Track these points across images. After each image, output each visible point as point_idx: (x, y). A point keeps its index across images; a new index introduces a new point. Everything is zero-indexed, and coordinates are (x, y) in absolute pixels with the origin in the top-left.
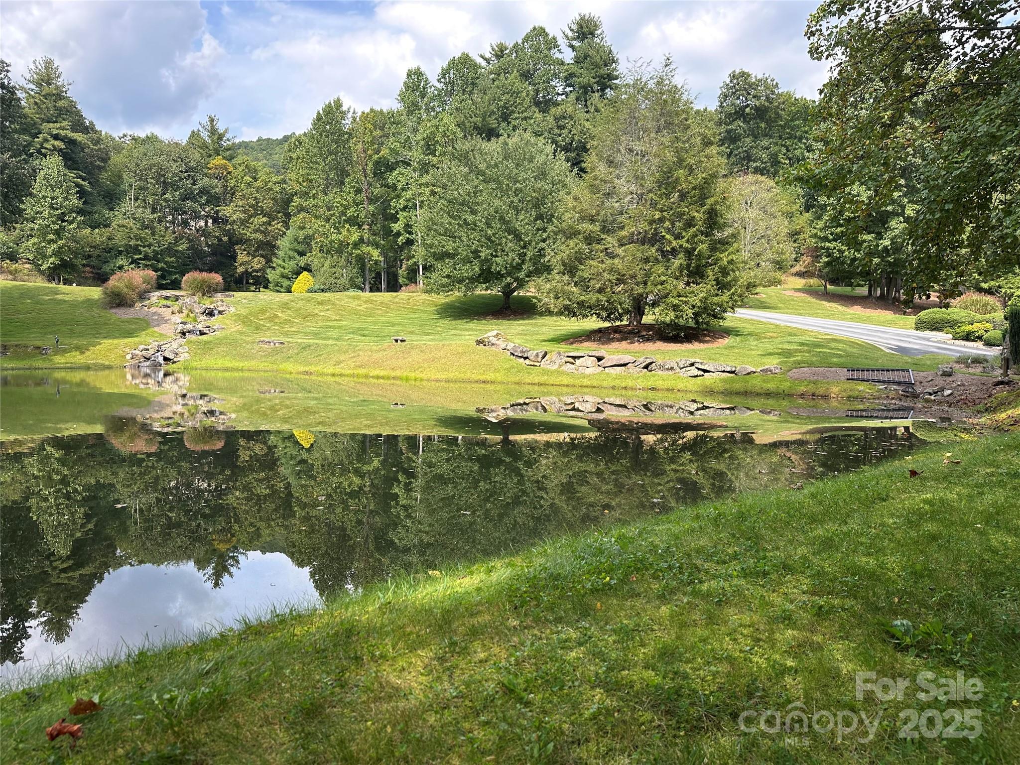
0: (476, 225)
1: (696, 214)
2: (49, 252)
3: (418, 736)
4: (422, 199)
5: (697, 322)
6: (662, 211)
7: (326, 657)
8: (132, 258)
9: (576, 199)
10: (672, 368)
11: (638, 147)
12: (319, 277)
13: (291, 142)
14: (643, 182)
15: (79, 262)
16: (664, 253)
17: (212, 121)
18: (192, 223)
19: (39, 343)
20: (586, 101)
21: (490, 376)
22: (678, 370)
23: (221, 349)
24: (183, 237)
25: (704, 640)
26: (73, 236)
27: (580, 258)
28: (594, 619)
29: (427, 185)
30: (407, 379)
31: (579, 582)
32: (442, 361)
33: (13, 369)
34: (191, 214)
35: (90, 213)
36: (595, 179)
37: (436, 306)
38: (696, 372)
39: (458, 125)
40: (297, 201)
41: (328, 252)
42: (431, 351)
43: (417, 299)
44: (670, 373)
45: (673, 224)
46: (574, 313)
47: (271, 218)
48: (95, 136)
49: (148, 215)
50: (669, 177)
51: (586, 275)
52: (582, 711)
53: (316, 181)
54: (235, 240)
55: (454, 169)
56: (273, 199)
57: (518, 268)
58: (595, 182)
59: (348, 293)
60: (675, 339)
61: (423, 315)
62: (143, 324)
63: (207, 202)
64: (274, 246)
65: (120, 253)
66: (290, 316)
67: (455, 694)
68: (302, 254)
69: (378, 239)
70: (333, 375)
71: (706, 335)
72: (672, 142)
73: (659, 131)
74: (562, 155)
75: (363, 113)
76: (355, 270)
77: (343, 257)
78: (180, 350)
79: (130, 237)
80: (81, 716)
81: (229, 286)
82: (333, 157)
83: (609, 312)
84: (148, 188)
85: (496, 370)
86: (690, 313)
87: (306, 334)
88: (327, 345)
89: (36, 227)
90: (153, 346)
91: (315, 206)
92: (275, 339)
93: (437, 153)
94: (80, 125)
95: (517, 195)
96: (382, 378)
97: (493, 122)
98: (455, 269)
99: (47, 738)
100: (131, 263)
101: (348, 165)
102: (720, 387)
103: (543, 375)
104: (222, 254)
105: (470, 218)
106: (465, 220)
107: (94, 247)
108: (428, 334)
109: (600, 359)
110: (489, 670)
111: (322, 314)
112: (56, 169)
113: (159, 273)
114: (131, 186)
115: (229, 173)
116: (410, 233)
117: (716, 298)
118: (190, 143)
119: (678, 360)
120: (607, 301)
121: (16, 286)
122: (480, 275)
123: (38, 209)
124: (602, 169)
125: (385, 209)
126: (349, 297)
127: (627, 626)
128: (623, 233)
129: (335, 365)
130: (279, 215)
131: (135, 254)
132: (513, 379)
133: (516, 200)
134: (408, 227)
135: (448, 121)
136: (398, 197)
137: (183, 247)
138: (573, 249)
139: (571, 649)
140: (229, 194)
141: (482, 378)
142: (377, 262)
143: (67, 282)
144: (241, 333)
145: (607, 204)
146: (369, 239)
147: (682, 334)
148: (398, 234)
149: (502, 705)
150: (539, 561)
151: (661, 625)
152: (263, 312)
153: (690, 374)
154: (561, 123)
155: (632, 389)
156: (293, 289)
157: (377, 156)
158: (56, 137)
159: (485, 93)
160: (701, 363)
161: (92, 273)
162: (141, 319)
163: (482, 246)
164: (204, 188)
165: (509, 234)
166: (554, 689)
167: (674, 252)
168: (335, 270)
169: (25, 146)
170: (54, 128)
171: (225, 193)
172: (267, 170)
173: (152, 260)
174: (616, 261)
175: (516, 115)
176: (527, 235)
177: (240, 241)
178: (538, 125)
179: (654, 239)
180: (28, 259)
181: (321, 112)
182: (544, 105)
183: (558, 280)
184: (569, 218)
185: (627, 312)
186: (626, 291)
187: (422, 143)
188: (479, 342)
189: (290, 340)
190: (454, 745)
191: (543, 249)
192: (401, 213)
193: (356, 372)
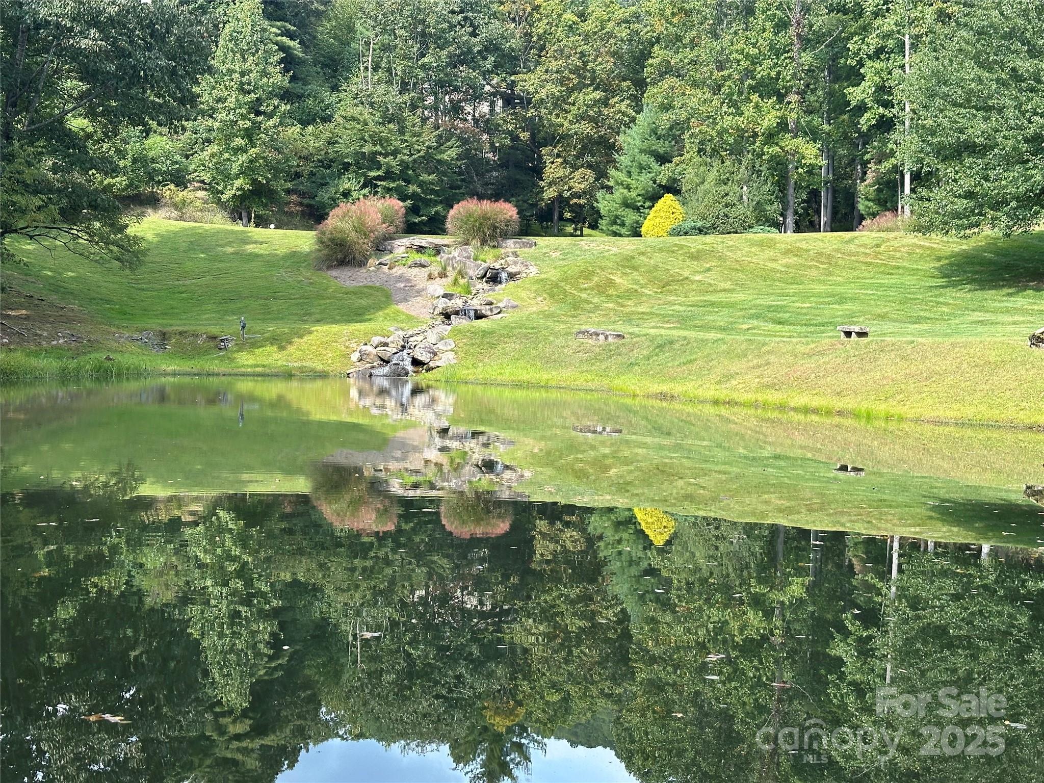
2: (235, 168)
4: (915, 31)
8: (366, 176)
12: (694, 203)
15: (281, 185)
18: (469, 109)
19: (214, 330)
23: (512, 346)
24: (452, 135)
26: (272, 139)
30: (869, 417)
32: (949, 380)
33: (174, 374)
34: (466, 92)
35: (300, 97)
37: (939, 259)
40: (659, 53)
41: (715, 152)
42: (924, 358)
43: (896, 244)
47: (609, 90)
49: (394, 97)
53: (699, 12)
54: (543, 137)
56: (614, 54)
59: (749, 236)
61: (909, 280)
62: (381, 298)
63: (496, 66)
64: (613, 146)
65: (346, 166)
66: (636, 282)
68: (663, 159)
69: (817, 121)
70: (716, 402)
76: (766, 188)
77: (745, 162)
78: (440, 346)
79: (363, 139)
81: (528, 225)
84: (396, 47)
87: (665, 318)
88: (704, 342)
89: (217, 125)
90: (395, 340)
91: (694, 62)
92: (610, 329)
96: (816, 411)
98: (986, 179)
100: (364, 186)
104: (518, 166)
105: (1025, 65)
106: (1014, 70)
107: (306, 158)
108: (918, 320)
111: (698, 278)
112: (249, 21)
113: (409, 203)
114: (367, 44)
115: (537, 8)
116: (887, 105)
121: (186, 230)
123: (220, 94)
125: (835, 58)
126: (753, 244)
129: (719, 382)
130: (624, 84)
131: (371, 169)
134: (883, 94)
136: (865, 29)
137: (450, 154)
142: (811, 170)
143: (262, 222)
144: (548, 316)
146: (798, 122)
148: (862, 108)
152: (587, 275)
156: (643, 230)
161: (301, 204)
162: (378, 289)
164: (491, 42)
168: (726, 188)
171: (526, 50)
173: (397, 180)
177: (551, 140)
180: (203, 182)
189: (636, 330)
192: (869, 63)
193: (761, 397)
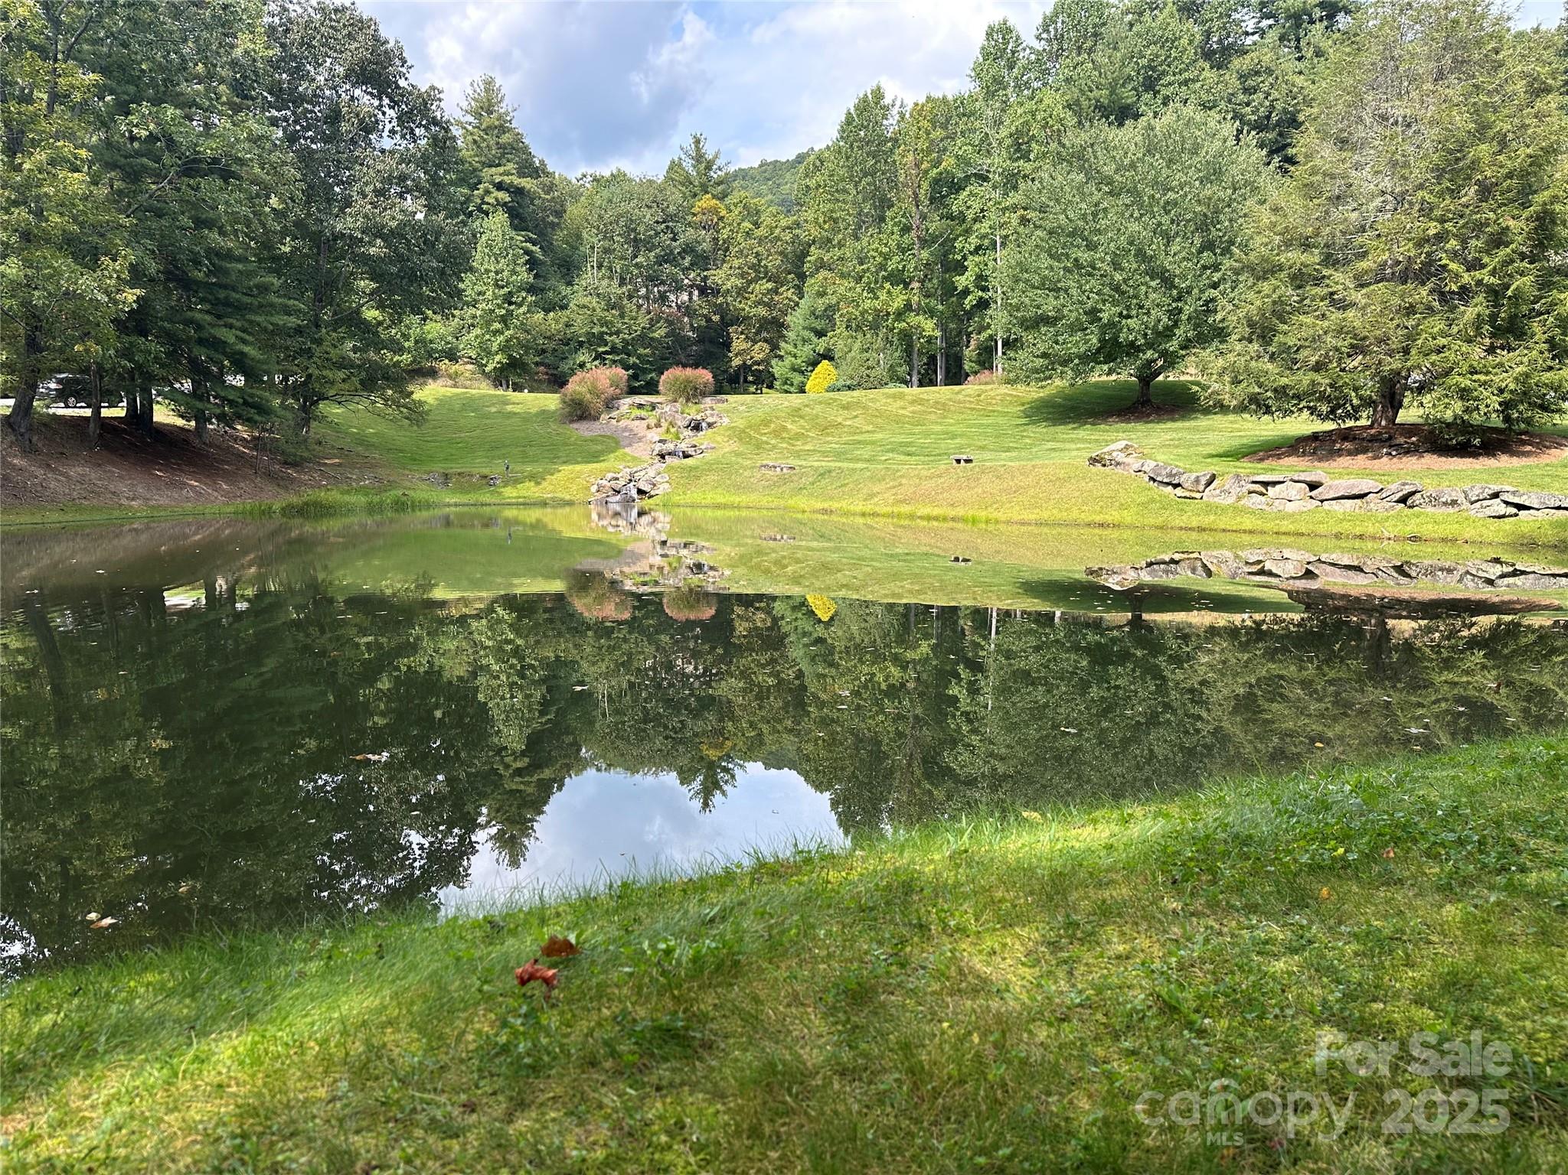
0: (1094, 268)
1: (1511, 223)
2: (495, 347)
3: (1023, 1055)
4: (1004, 233)
5: (1507, 419)
6: (1442, 221)
7: (876, 920)
8: (596, 352)
9: (1276, 210)
10: (1454, 503)
11: (1399, 110)
12: (844, 367)
13: (808, 163)
14: (1406, 172)
15: (531, 359)
16: (1443, 296)
17: (697, 142)
18: (672, 297)
20: (1298, 40)
21: (1111, 516)
22: (1466, 505)
23: (712, 477)
24: (661, 318)
25: (1532, 970)
26: (522, 323)
27: (1281, 312)
28: (1317, 913)
29: (1014, 208)
30: (974, 521)
31: (1289, 852)
32: (1031, 492)
33: (456, 505)
34: (670, 285)
35: (542, 290)
36: (1314, 172)
37: (1023, 404)
38: (1503, 509)
39: (1069, 106)
40: (815, 253)
41: (859, 328)
42: (1013, 477)
43: (992, 394)
44: (1451, 510)
45: (1464, 242)
46: (1268, 407)
47: (778, 281)
48: (547, 180)
49: (615, 289)
50: (1458, 160)
51: (1291, 341)
52: (1299, 1058)
53: (844, 220)
54: (730, 319)
55: (1060, 178)
56: (781, 253)
57: (1167, 333)
58: (1314, 179)
59: (885, 390)
60: (1463, 450)
61: (1001, 420)
62: (612, 444)
63: (692, 264)
64: (782, 325)
65: (581, 344)
66: (803, 427)
67: (1078, 1001)
68: (820, 334)
69: (933, 302)
70: (863, 515)
71: (1524, 443)
72: (1466, 96)
73: (1440, 76)
74: (1251, 138)
75: (916, 104)
76: (897, 354)
77: (881, 335)
78: (658, 479)
79: (592, 322)
80: (555, 958)
81: (721, 387)
82: (869, 179)
83: (1335, 404)
84: (614, 250)
85: (1123, 507)
86: (1495, 402)
87: (825, 454)
88: (854, 470)
89: (479, 313)
90: (624, 475)
91: (841, 259)
92: (784, 463)
93: (1032, 157)
94: (529, 168)
95: (1167, 212)
96: (936, 518)
97: (1128, 95)
98: (1057, 343)
99: (516, 982)
100: (595, 359)
101: (891, 189)
102: (1551, 535)
103: (1207, 513)
104: (711, 342)
105: (1084, 256)
106: (1076, 260)
107: (549, 338)
108: (1009, 450)
109: (1313, 486)
110: (1132, 972)
111: (848, 423)
112: (500, 232)
113: (631, 372)
114: (593, 248)
115: (721, 219)
116: (985, 289)
117: (1548, 374)
118: (668, 179)
119: (1466, 488)
120: (1331, 386)
121: (457, 394)
122: (1098, 350)
123: (480, 289)
124: (1327, 155)
125: (945, 255)
126: (888, 396)
127: (1380, 931)
128: (1364, 265)
129: (865, 500)
130: (790, 277)
131: (600, 346)
132: (1152, 521)
133: (1165, 220)
134: (981, 281)
135: (1052, 100)
136: (968, 232)
137: (660, 333)
138: (1268, 296)
139: (1276, 956)
140: (722, 249)
141: (1098, 518)
142: (930, 340)
143: (517, 388)
144: (737, 454)
145: (1336, 214)
146: (919, 304)
147: (1477, 442)
148: (966, 292)
149: (1158, 1028)
150: (1211, 814)
151: (1445, 936)
152: (766, 423)
153: (1489, 512)
154: (1250, 83)
155: (1374, 538)
156: (807, 388)
157: (935, 171)
158: (500, 186)
159: (1115, 49)
160: (1514, 493)
161: (547, 373)
162: (609, 437)
163: (1104, 301)
164: (687, 245)
165: (1152, 279)
166: (1249, 1017)
167: (1465, 293)
168: (867, 355)
169: (462, 204)
170: (495, 174)
171: (715, 250)
172: (773, 209)
173: (620, 354)
174: (1350, 314)
175: (1170, 78)
176: (1183, 277)
177: (736, 321)
178: (1208, 91)
179: (1427, 271)
180: (470, 357)
181: (852, 111)
182: (1219, 55)
183: (1239, 351)
184: (1261, 245)
185: (1368, 402)
186: (1368, 367)
187: (1008, 142)
188: (1094, 461)
189: (804, 463)
190: (1081, 1079)
191: (1213, 300)
192: (971, 258)
193: (896, 510)
